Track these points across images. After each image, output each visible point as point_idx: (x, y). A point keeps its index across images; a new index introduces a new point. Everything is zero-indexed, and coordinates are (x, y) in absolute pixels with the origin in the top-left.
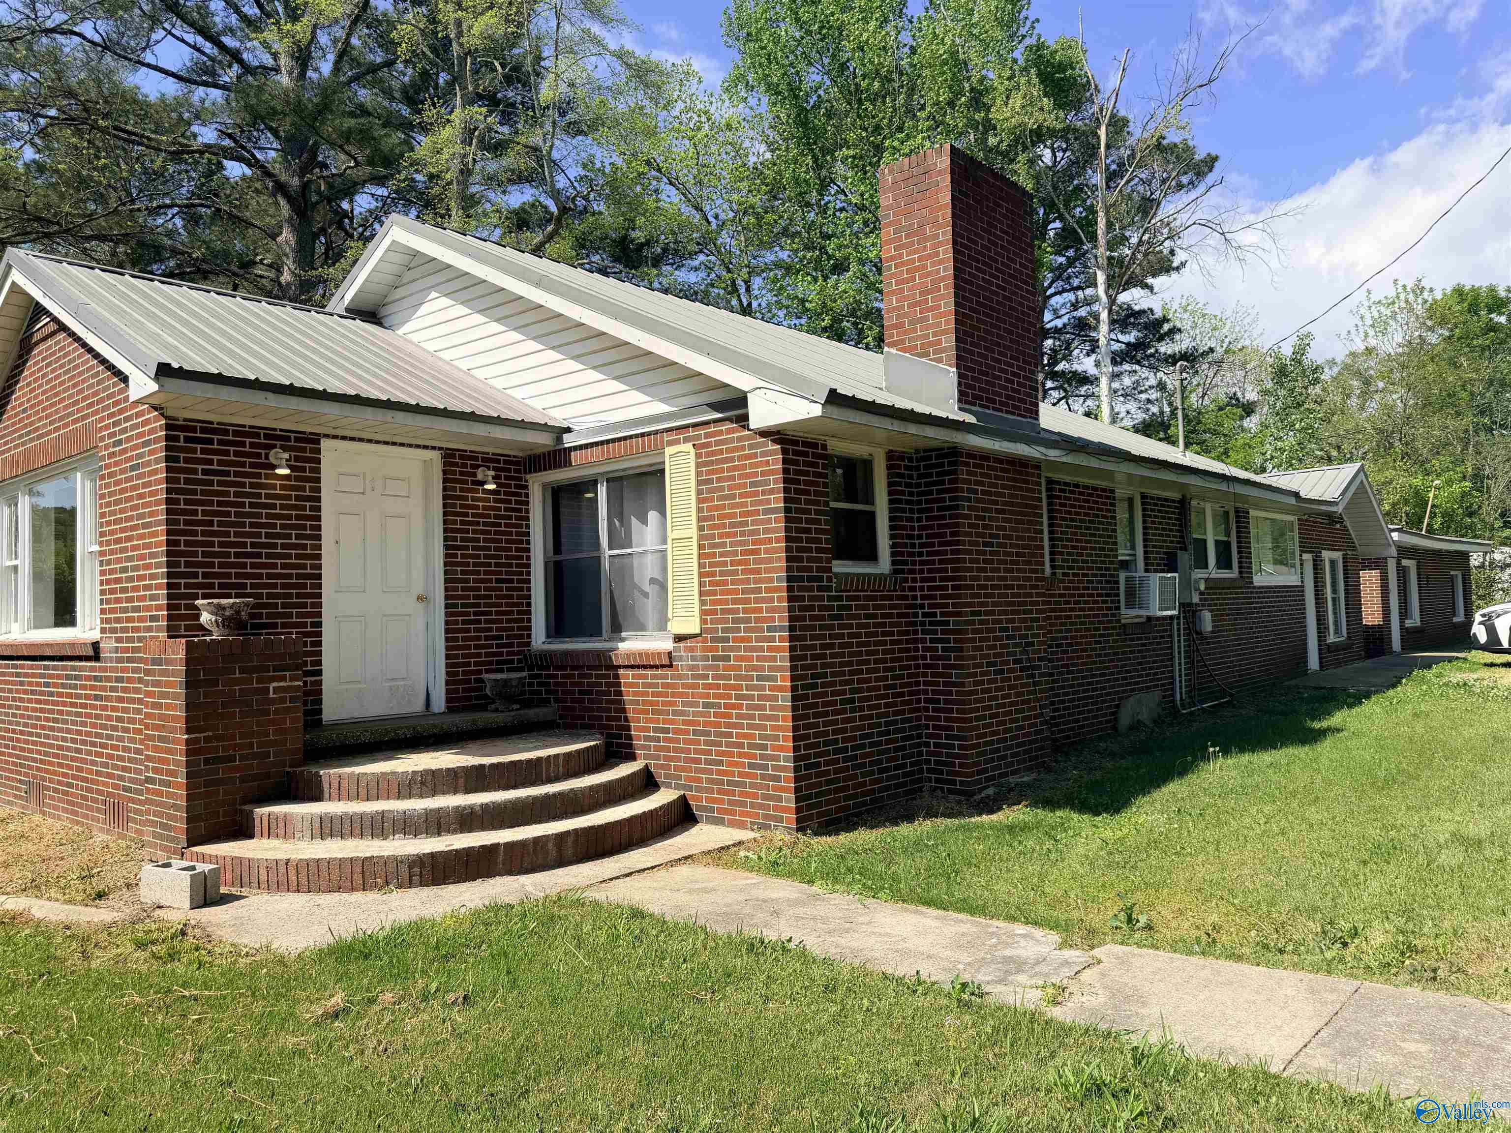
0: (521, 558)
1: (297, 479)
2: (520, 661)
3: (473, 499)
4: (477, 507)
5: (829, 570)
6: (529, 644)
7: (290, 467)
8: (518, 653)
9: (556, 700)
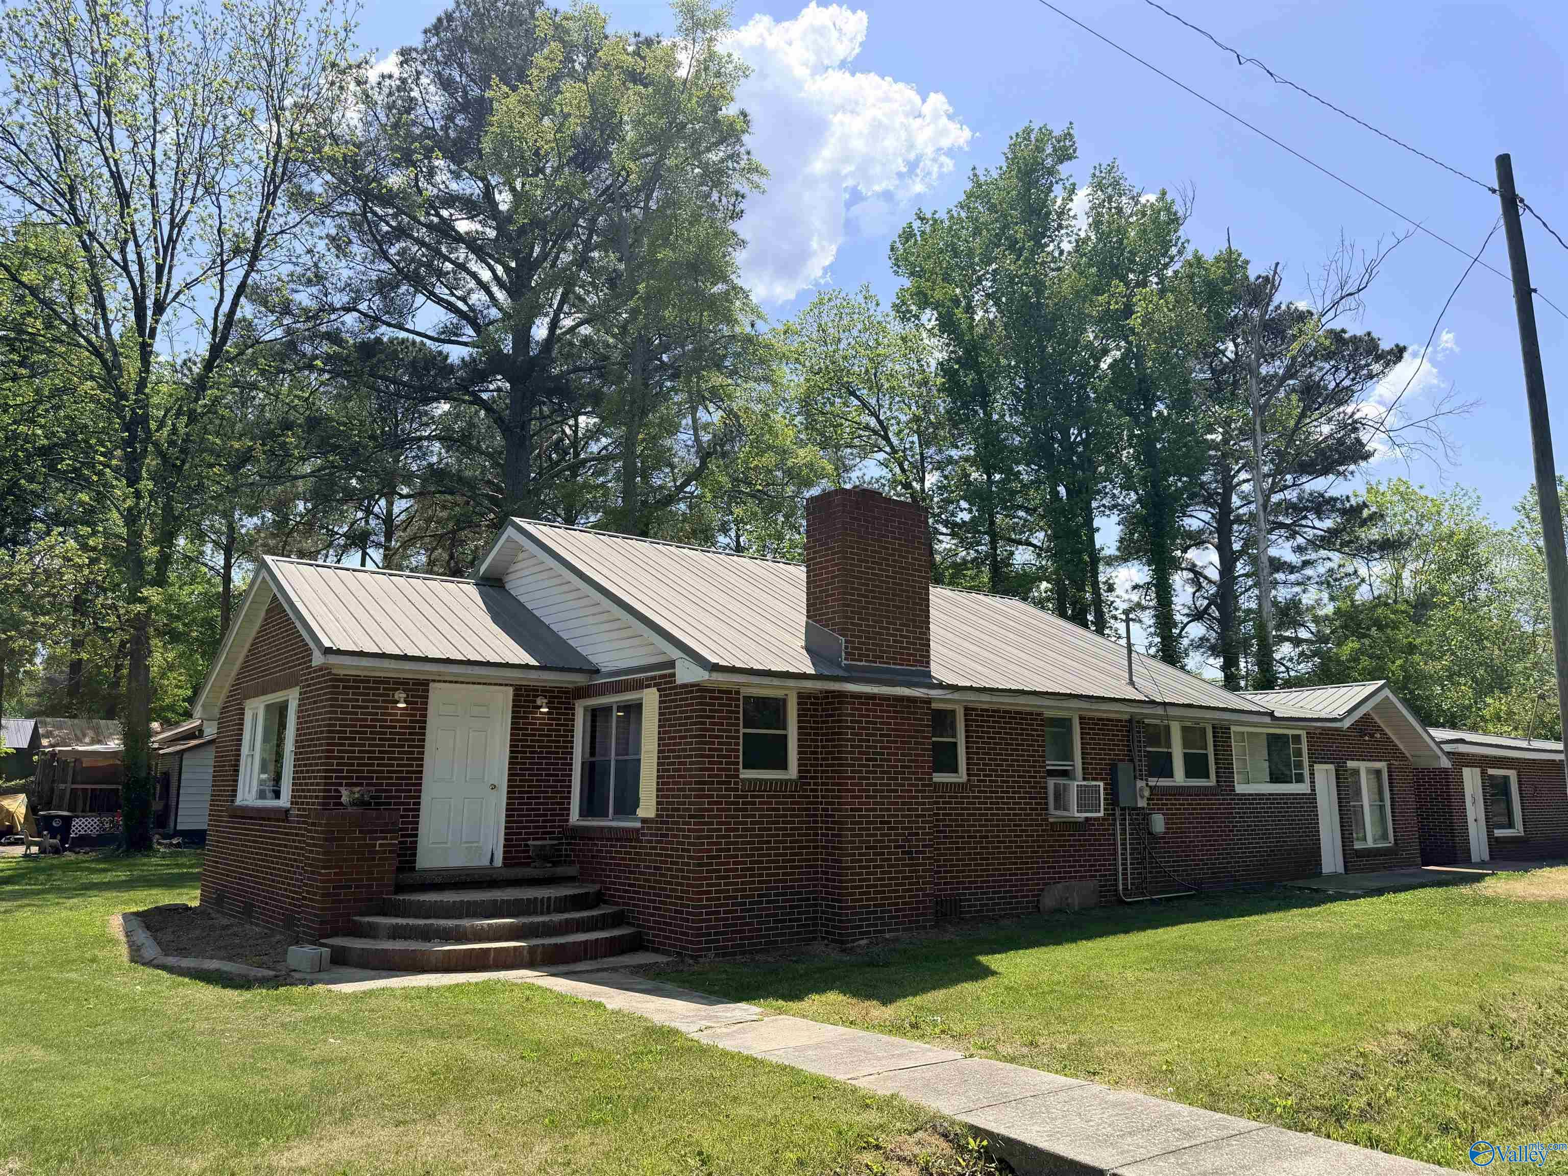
0: (566, 759)
1: (412, 709)
2: (559, 833)
3: (533, 718)
4: (535, 724)
5: (737, 776)
6: (567, 821)
7: (406, 702)
8: (559, 827)
9: (580, 862)
